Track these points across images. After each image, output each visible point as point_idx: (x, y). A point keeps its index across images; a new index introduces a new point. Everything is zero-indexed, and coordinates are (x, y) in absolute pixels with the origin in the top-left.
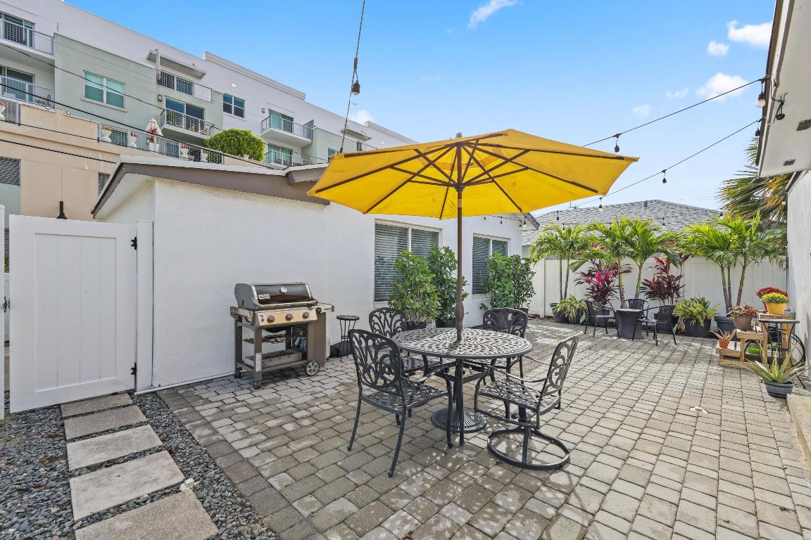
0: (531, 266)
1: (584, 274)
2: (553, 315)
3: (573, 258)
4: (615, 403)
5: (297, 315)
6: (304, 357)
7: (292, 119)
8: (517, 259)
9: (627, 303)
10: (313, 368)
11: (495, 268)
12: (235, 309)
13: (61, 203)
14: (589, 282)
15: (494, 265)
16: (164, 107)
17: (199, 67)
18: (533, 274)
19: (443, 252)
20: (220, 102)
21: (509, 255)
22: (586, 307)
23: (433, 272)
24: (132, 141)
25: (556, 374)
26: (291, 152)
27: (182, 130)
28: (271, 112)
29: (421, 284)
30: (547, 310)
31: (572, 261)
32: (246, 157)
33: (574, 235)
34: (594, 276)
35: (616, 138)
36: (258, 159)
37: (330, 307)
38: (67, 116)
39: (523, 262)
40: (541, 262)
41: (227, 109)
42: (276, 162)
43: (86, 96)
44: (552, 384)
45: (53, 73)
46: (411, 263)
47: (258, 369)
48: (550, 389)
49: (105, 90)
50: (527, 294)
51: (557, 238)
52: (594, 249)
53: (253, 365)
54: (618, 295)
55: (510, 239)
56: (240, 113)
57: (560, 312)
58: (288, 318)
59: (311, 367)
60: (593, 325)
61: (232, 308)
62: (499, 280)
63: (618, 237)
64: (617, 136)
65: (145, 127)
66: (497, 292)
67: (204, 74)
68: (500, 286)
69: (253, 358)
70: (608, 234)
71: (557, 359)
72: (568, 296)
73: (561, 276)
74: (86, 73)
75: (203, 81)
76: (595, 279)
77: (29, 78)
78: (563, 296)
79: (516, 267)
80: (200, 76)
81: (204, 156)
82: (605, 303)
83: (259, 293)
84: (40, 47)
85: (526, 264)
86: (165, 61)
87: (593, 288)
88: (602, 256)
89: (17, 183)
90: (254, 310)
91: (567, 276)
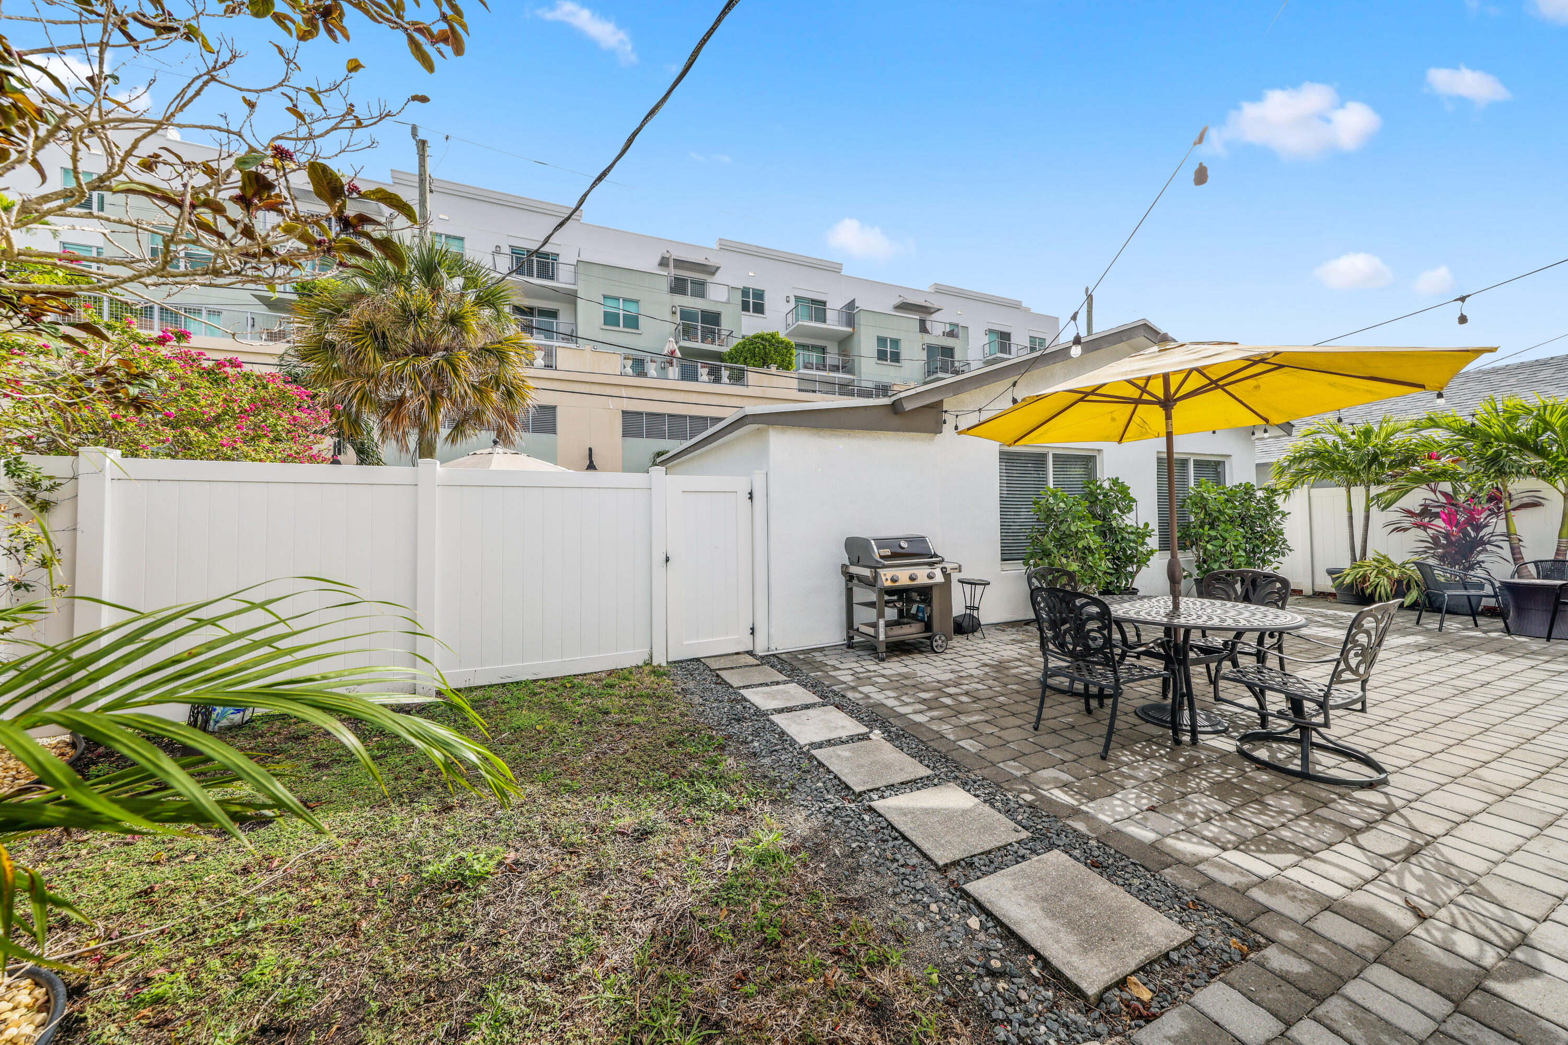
0: (1279, 500)
1: (1409, 512)
2: (1333, 590)
3: (1379, 483)
4: (1487, 730)
5: (922, 576)
6: (928, 627)
7: (824, 303)
8: (1248, 490)
9: (1532, 568)
10: (940, 642)
11: (1204, 508)
12: (847, 566)
13: (590, 450)
14: (1425, 527)
15: (1201, 503)
16: (678, 321)
17: (713, 261)
18: (1284, 515)
19: (1106, 485)
20: (738, 298)
21: (1229, 484)
22: (1417, 575)
23: (1095, 517)
24: (652, 369)
25: (1356, 655)
26: (823, 350)
27: (698, 345)
28: (797, 298)
29: (1077, 535)
30: (1317, 582)
31: (1375, 490)
32: (773, 368)
33: (1374, 440)
34: (1437, 515)
35: (1459, 302)
36: (787, 368)
37: (956, 566)
38: (594, 350)
39: (1260, 494)
40: (1300, 494)
41: (745, 307)
42: (805, 367)
43: (605, 324)
44: (1349, 668)
45: (575, 304)
46: (1062, 505)
47: (882, 637)
48: (1347, 675)
49: (621, 313)
50: (1271, 551)
51: (1336, 447)
52: (1433, 462)
53: (872, 633)
54: (1506, 552)
55: (1229, 456)
56: (759, 309)
57: (1351, 586)
58: (912, 578)
59: (938, 641)
60: (1439, 610)
61: (843, 566)
62: (1212, 527)
63: (1497, 439)
64: (1463, 299)
65: (663, 350)
66: (1209, 547)
67: (718, 268)
68: (1216, 538)
69: (874, 625)
70: (1470, 432)
71: (1356, 634)
72: (1370, 554)
73: (1351, 518)
74: (605, 297)
75: (718, 278)
76: (1439, 522)
77: (553, 314)
78: (1358, 555)
79: (1247, 504)
80: (712, 271)
81: (725, 374)
82: (1471, 568)
83: (878, 548)
84: (564, 279)
85: (1268, 498)
86: (679, 264)
87: (1435, 539)
88: (1453, 477)
89: (555, 433)
90: (876, 568)
91: (1367, 518)
